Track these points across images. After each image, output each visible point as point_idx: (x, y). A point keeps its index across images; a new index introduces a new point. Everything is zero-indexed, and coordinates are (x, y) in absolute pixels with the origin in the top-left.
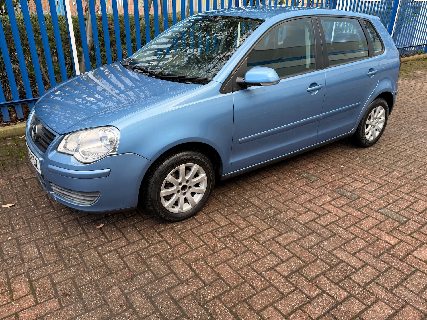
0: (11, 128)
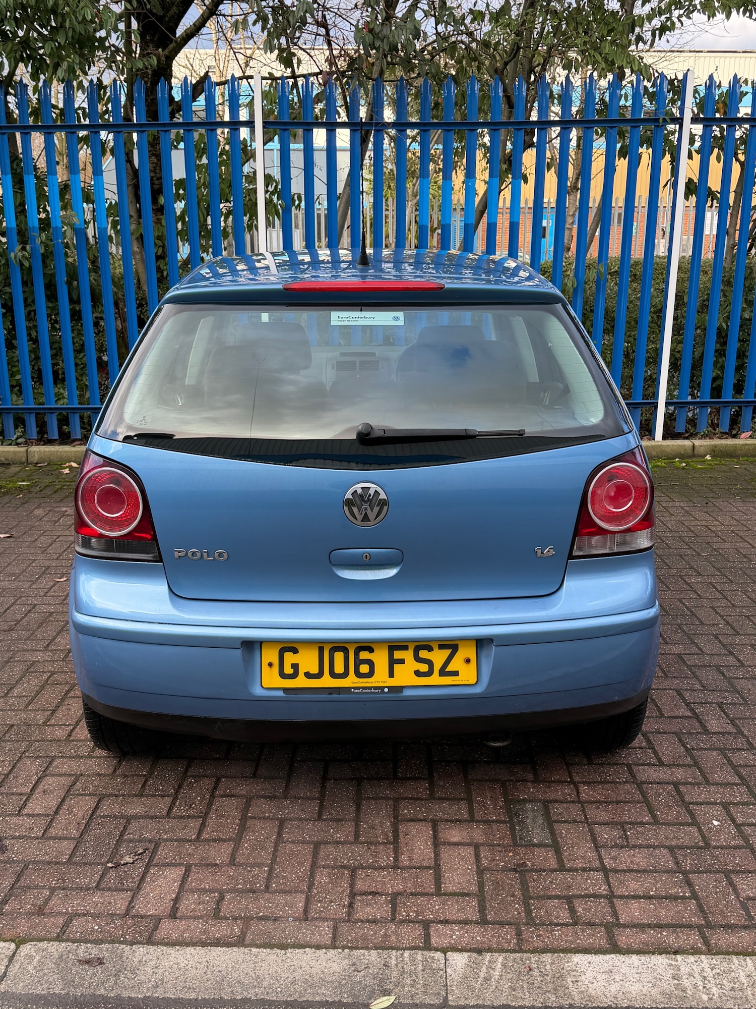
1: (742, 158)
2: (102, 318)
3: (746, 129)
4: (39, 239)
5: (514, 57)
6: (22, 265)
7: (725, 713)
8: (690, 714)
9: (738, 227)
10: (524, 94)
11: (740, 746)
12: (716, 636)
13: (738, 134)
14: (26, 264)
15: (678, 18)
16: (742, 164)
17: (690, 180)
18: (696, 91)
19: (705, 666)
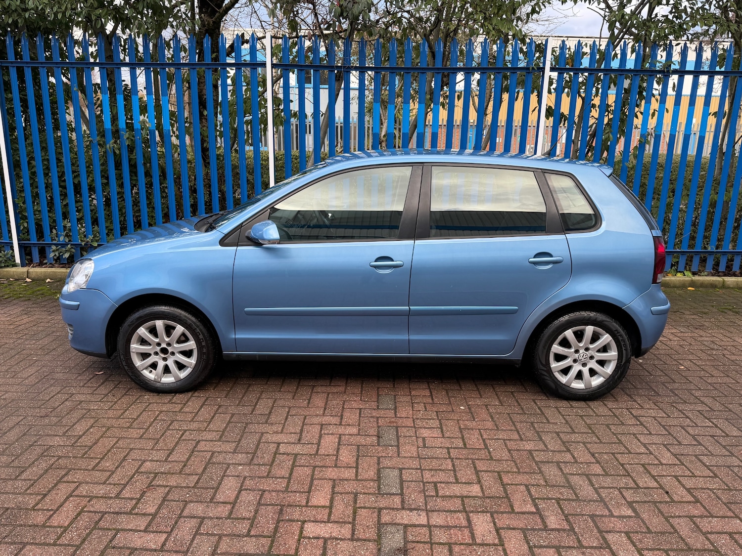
1: (583, 95)
2: (166, 187)
3: (586, 76)
4: (125, 135)
5: (436, 26)
6: (115, 153)
7: (561, 509)
8: (535, 510)
9: (580, 139)
10: (442, 50)
11: (571, 544)
12: (558, 434)
13: (580, 80)
14: (117, 152)
15: (542, 3)
16: (583, 99)
17: (550, 107)
18: (553, 51)
19: (548, 462)
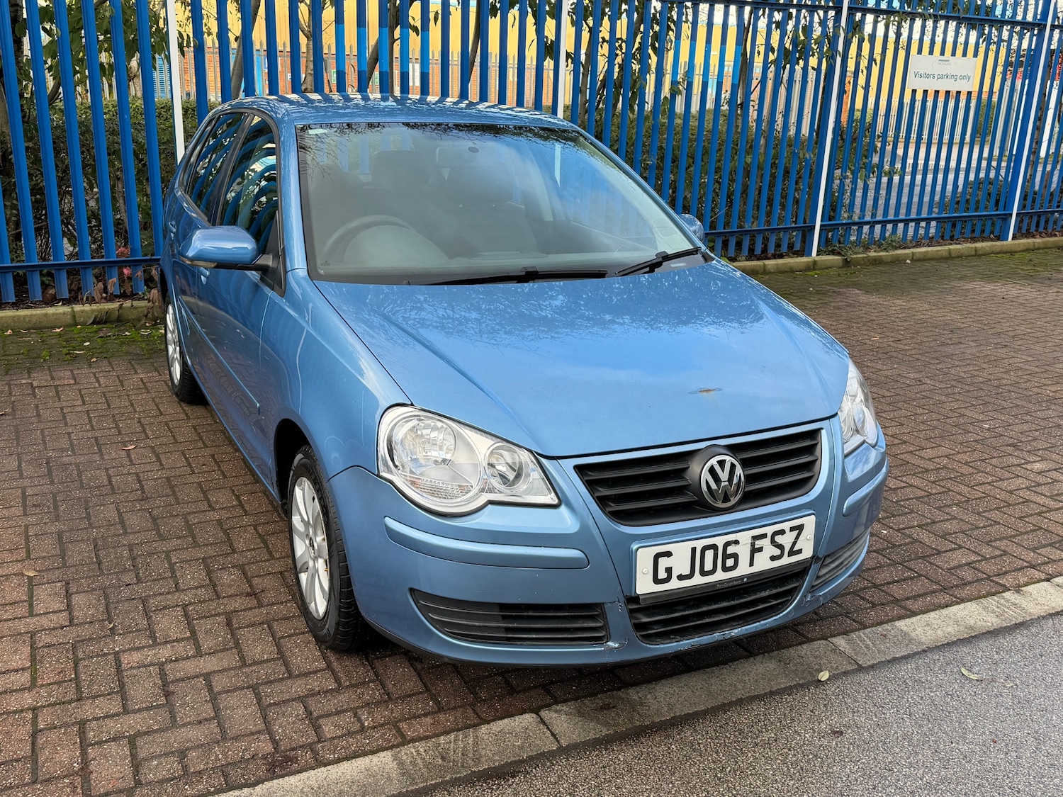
0: (38, 312)
16: (590, 30)
